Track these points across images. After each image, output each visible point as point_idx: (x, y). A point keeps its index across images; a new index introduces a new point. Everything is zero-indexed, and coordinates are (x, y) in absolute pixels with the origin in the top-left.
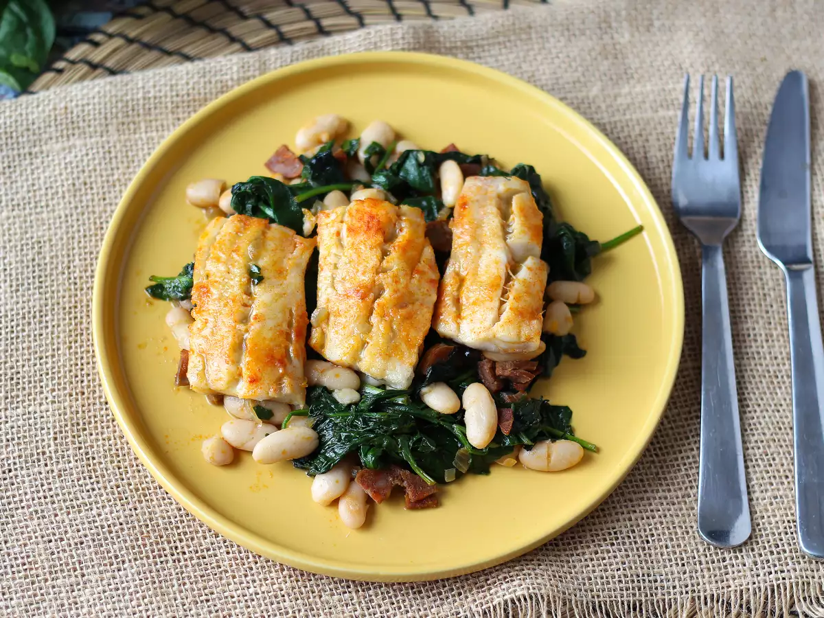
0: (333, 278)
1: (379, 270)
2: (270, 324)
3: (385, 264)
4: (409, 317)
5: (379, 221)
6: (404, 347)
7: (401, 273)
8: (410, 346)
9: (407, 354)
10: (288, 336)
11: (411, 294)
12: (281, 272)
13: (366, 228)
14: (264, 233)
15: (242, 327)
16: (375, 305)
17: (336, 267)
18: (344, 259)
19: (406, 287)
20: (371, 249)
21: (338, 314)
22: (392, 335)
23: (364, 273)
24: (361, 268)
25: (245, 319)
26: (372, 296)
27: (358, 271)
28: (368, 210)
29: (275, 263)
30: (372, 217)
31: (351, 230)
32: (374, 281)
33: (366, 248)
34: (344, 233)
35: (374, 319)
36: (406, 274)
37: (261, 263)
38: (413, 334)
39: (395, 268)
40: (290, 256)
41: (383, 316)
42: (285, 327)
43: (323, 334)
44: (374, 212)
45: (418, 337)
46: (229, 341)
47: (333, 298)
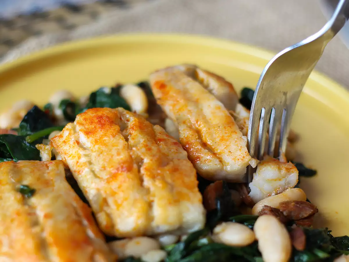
0: (93, 172)
1: (129, 148)
2: (61, 217)
3: (131, 141)
4: (175, 170)
5: (108, 117)
6: (185, 190)
7: (149, 144)
8: (190, 188)
9: (191, 195)
10: (80, 223)
11: (165, 155)
12: (47, 183)
13: (100, 126)
14: (15, 166)
15: (36, 229)
16: (143, 171)
17: (90, 163)
18: (94, 154)
19: (159, 151)
20: (114, 136)
21: (113, 194)
22: (170, 187)
23: (119, 154)
24: (114, 152)
25: (35, 223)
26: (135, 166)
27: (112, 156)
28: (94, 114)
29: (38, 179)
30: (101, 117)
31: (88, 133)
32: (131, 156)
33: (109, 137)
34: (83, 138)
35: (147, 182)
36: (153, 143)
37: (26, 182)
38: (187, 180)
39: (142, 141)
40: (48, 171)
41: (153, 177)
42: (74, 217)
43: (108, 215)
44: (100, 113)
45: (193, 180)
46: (30, 245)
47: (102, 185)
